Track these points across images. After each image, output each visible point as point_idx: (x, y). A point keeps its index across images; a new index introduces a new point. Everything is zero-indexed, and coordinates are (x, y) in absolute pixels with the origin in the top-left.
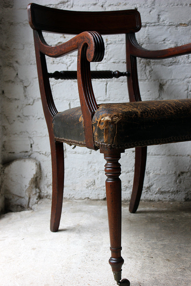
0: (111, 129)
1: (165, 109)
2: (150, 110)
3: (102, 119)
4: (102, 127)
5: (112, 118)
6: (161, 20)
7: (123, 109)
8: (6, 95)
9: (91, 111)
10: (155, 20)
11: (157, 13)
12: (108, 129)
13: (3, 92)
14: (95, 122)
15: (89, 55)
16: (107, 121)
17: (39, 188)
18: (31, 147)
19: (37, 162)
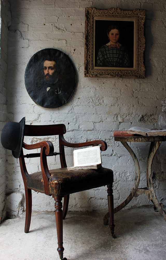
0: (58, 187)
1: (81, 175)
2: (75, 176)
3: (54, 182)
4: (54, 186)
5: (58, 182)
6: (80, 128)
7: (63, 177)
8: (8, 162)
9: (48, 178)
10: (78, 128)
11: (78, 125)
12: (56, 187)
13: (7, 160)
14: (50, 183)
15: (47, 152)
16: (56, 183)
17: (23, 206)
18: (20, 186)
19: (23, 194)
